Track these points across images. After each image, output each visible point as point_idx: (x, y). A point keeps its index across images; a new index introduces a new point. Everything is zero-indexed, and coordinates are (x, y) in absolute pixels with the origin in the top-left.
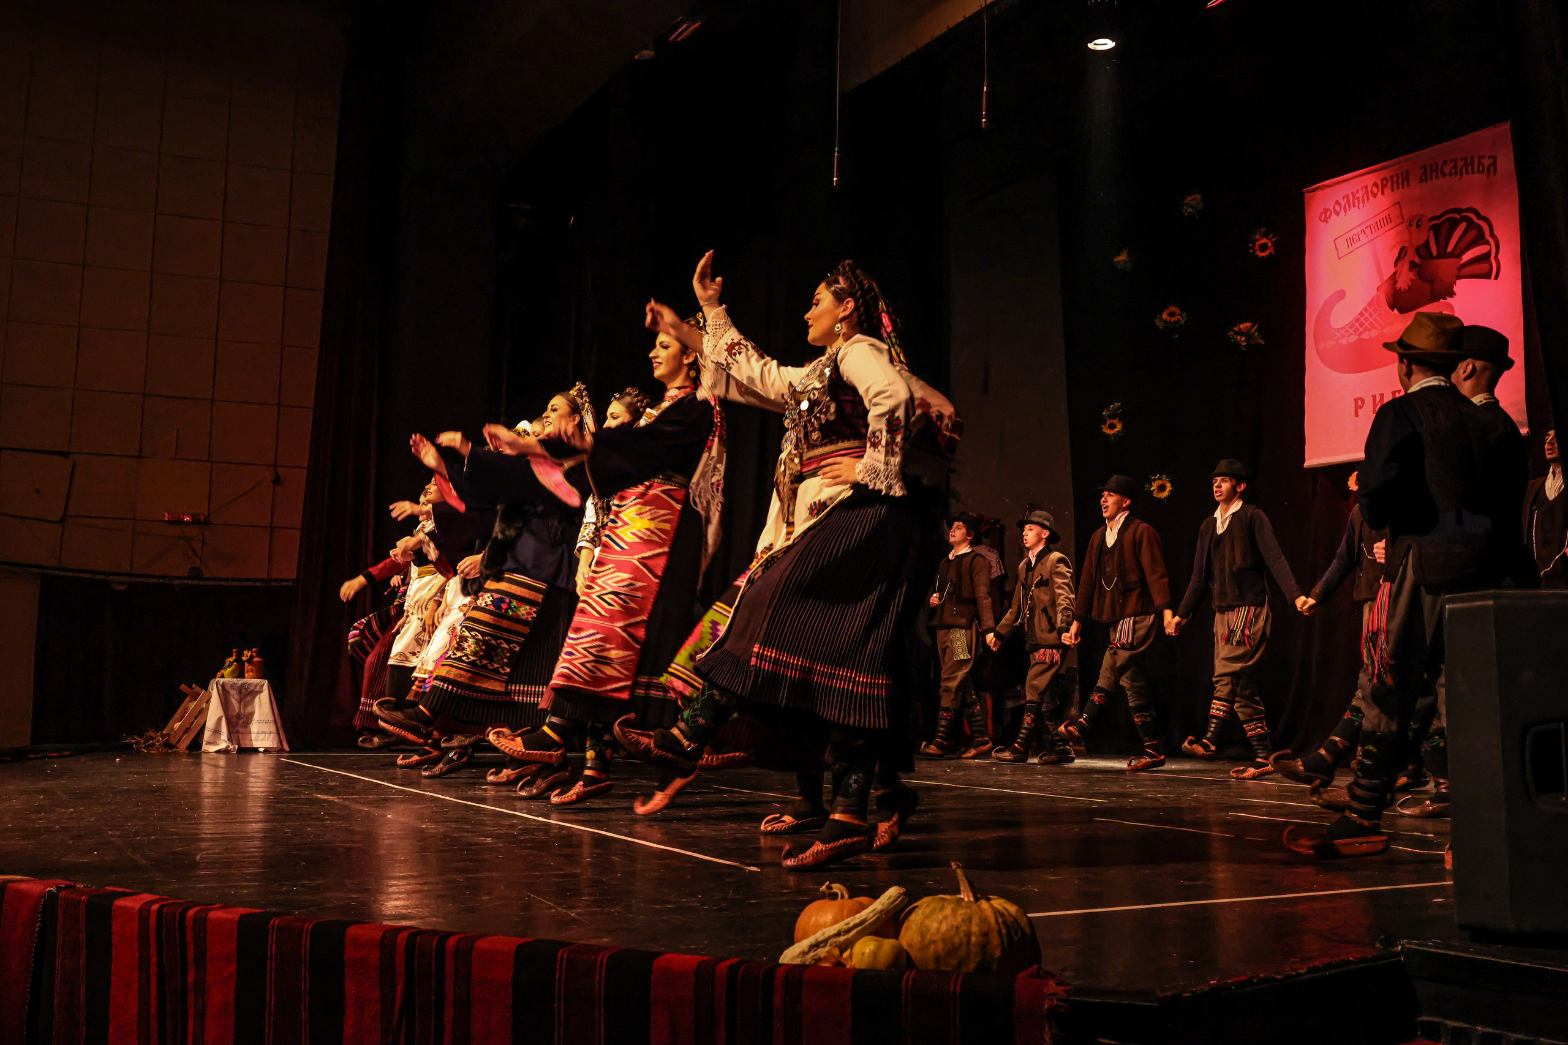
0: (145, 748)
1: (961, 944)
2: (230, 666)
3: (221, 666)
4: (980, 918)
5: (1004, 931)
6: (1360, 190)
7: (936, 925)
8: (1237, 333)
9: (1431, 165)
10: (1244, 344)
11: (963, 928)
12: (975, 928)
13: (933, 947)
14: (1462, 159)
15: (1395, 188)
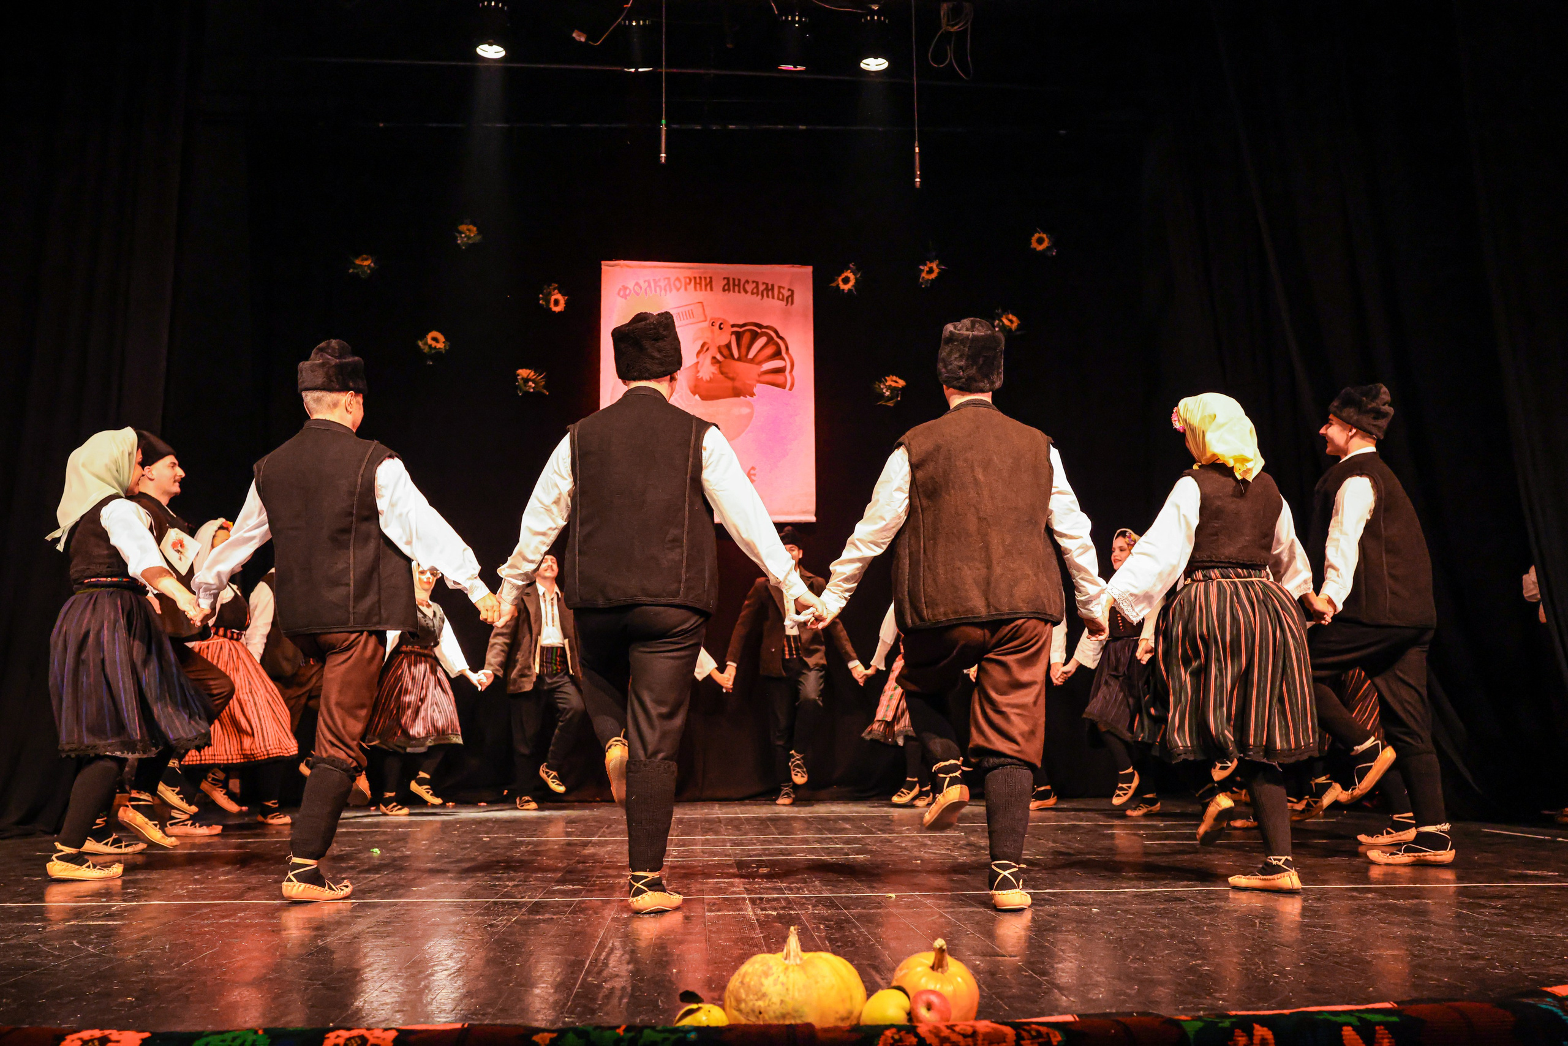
6: (662, 280)
15: (698, 289)
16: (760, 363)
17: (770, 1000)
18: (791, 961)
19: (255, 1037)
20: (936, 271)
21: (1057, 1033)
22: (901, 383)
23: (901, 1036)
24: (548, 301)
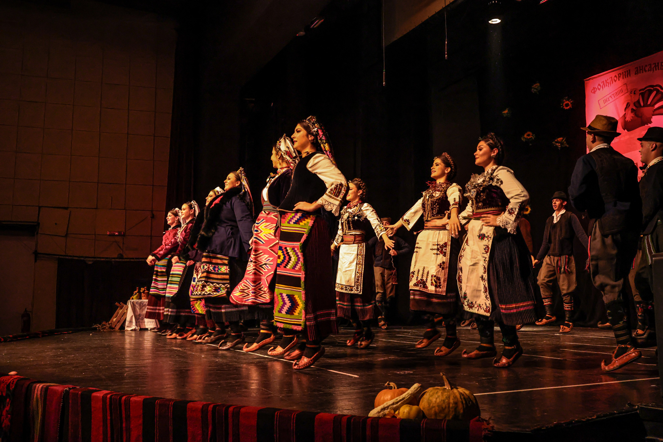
0: (102, 329)
1: (446, 407)
2: (136, 294)
3: (132, 294)
4: (454, 397)
5: (464, 402)
6: (609, 79)
7: (434, 400)
8: (557, 142)
9: (640, 67)
10: (559, 147)
11: (447, 401)
12: (451, 401)
13: (433, 409)
14: (653, 64)
15: (624, 78)
16: (653, 106)
24: (563, 106)
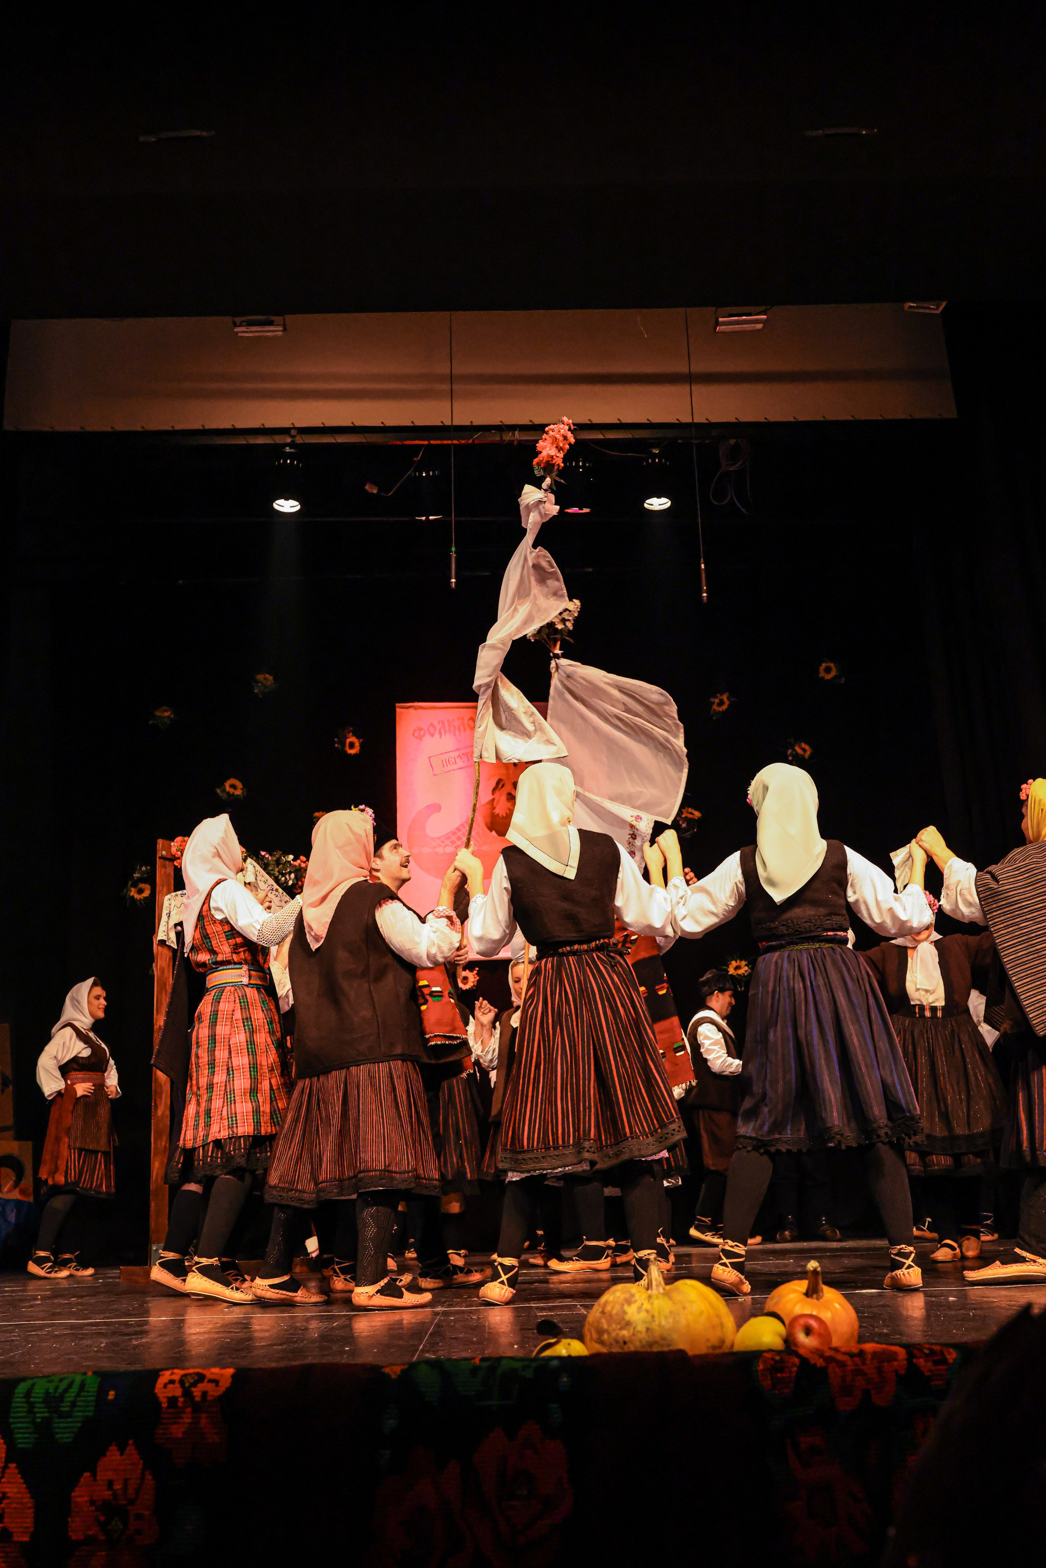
6: (456, 720)
17: (634, 1329)
18: (654, 1291)
19: (84, 1377)
20: (727, 703)
21: (951, 1350)
22: (697, 814)
23: (781, 1358)
24: (343, 744)
